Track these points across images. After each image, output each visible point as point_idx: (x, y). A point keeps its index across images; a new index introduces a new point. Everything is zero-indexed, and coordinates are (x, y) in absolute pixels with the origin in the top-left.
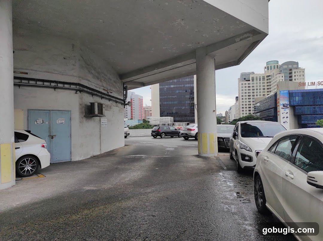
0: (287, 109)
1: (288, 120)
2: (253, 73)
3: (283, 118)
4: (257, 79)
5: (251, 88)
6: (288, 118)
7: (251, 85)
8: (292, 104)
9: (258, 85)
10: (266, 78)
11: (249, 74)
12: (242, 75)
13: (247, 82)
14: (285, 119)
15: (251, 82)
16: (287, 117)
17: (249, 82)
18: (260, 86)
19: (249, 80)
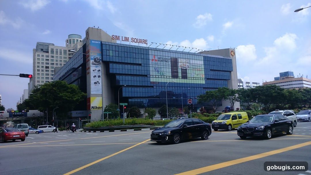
0: (98, 66)
1: (100, 80)
2: (53, 45)
3: (94, 77)
4: (57, 52)
5: (50, 62)
6: (101, 78)
7: (50, 58)
8: (104, 59)
9: (59, 59)
10: (68, 52)
11: (48, 45)
12: (38, 45)
13: (45, 54)
14: (97, 79)
15: (50, 54)
16: (99, 77)
17: (47, 54)
18: (61, 61)
19: (48, 52)
